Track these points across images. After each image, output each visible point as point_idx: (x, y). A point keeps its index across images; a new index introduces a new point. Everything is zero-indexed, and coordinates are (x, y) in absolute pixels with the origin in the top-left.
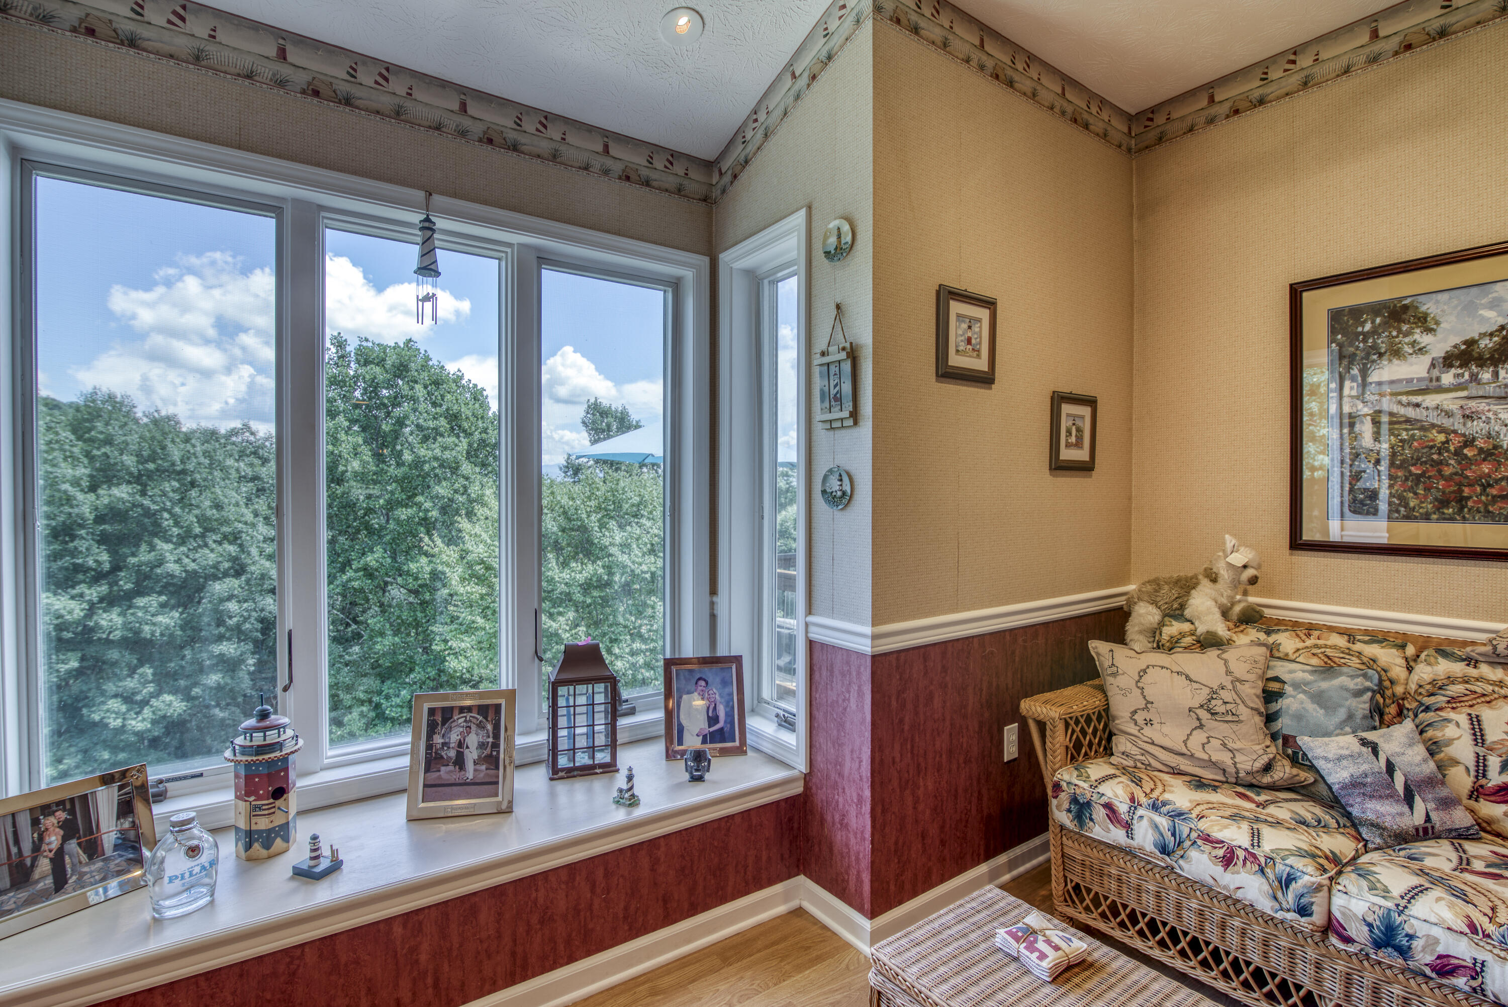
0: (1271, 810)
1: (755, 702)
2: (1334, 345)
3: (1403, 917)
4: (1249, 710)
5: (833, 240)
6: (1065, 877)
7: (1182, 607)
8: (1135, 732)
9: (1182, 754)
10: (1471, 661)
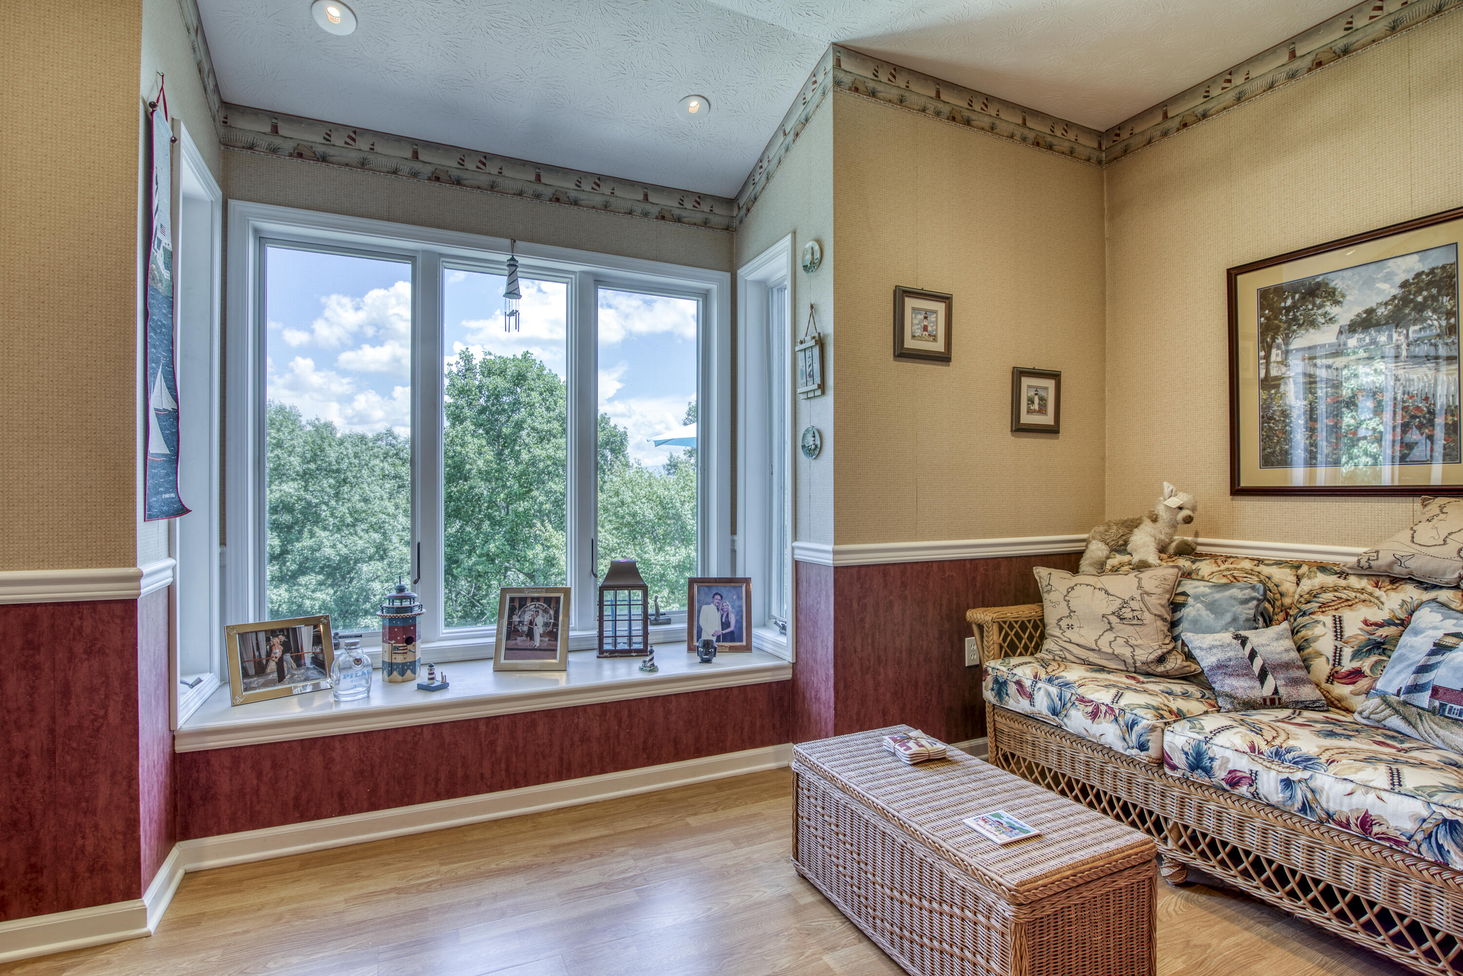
0: (1146, 686)
1: (767, 618)
2: (1262, 319)
3: (1208, 745)
4: (1152, 616)
5: (809, 257)
6: (997, 747)
7: (1126, 543)
8: (1058, 634)
9: (1093, 650)
10: (1343, 575)
